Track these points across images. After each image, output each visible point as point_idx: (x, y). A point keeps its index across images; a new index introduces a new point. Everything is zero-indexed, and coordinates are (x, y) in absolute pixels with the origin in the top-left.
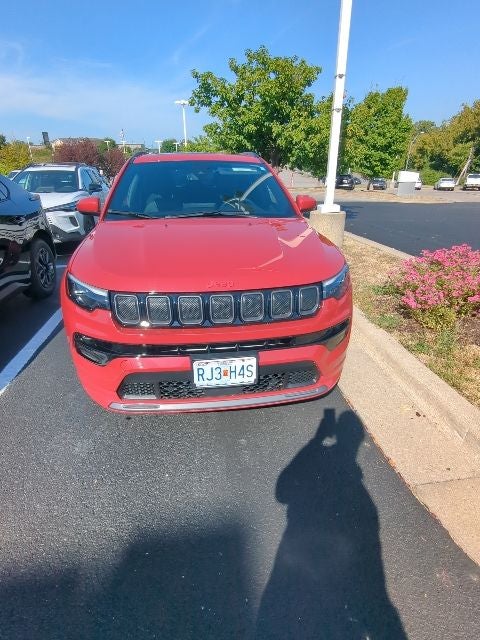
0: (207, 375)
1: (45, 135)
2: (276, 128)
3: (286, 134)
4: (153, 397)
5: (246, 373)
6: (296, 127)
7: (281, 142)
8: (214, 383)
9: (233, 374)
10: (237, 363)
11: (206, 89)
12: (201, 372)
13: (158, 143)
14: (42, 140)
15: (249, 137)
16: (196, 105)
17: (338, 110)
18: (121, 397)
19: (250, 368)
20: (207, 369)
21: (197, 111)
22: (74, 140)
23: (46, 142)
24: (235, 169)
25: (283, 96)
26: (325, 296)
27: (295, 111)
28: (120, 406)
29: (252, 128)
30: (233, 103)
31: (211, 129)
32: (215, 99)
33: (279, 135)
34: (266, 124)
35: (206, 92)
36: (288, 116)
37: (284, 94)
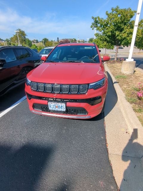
0: (52, 107)
1: (58, 38)
2: (117, 33)
3: (121, 35)
4: (41, 110)
5: (63, 108)
6: (125, 32)
7: (119, 38)
8: (54, 109)
9: (59, 107)
10: (60, 104)
11: (96, 22)
12: (50, 106)
13: (88, 39)
14: (57, 40)
15: (109, 36)
16: (93, 28)
17: (136, 26)
18: (34, 109)
19: (63, 107)
20: (52, 105)
21: (93, 29)
22: (64, 39)
23: (58, 40)
24: (85, 48)
25: (122, 22)
26: (89, 88)
27: (126, 27)
28: (33, 111)
29: (110, 34)
30: (105, 26)
31: (97, 35)
32: (99, 25)
33: (118, 35)
34: (115, 32)
35: (96, 23)
36: (123, 29)
37: (123, 21)
